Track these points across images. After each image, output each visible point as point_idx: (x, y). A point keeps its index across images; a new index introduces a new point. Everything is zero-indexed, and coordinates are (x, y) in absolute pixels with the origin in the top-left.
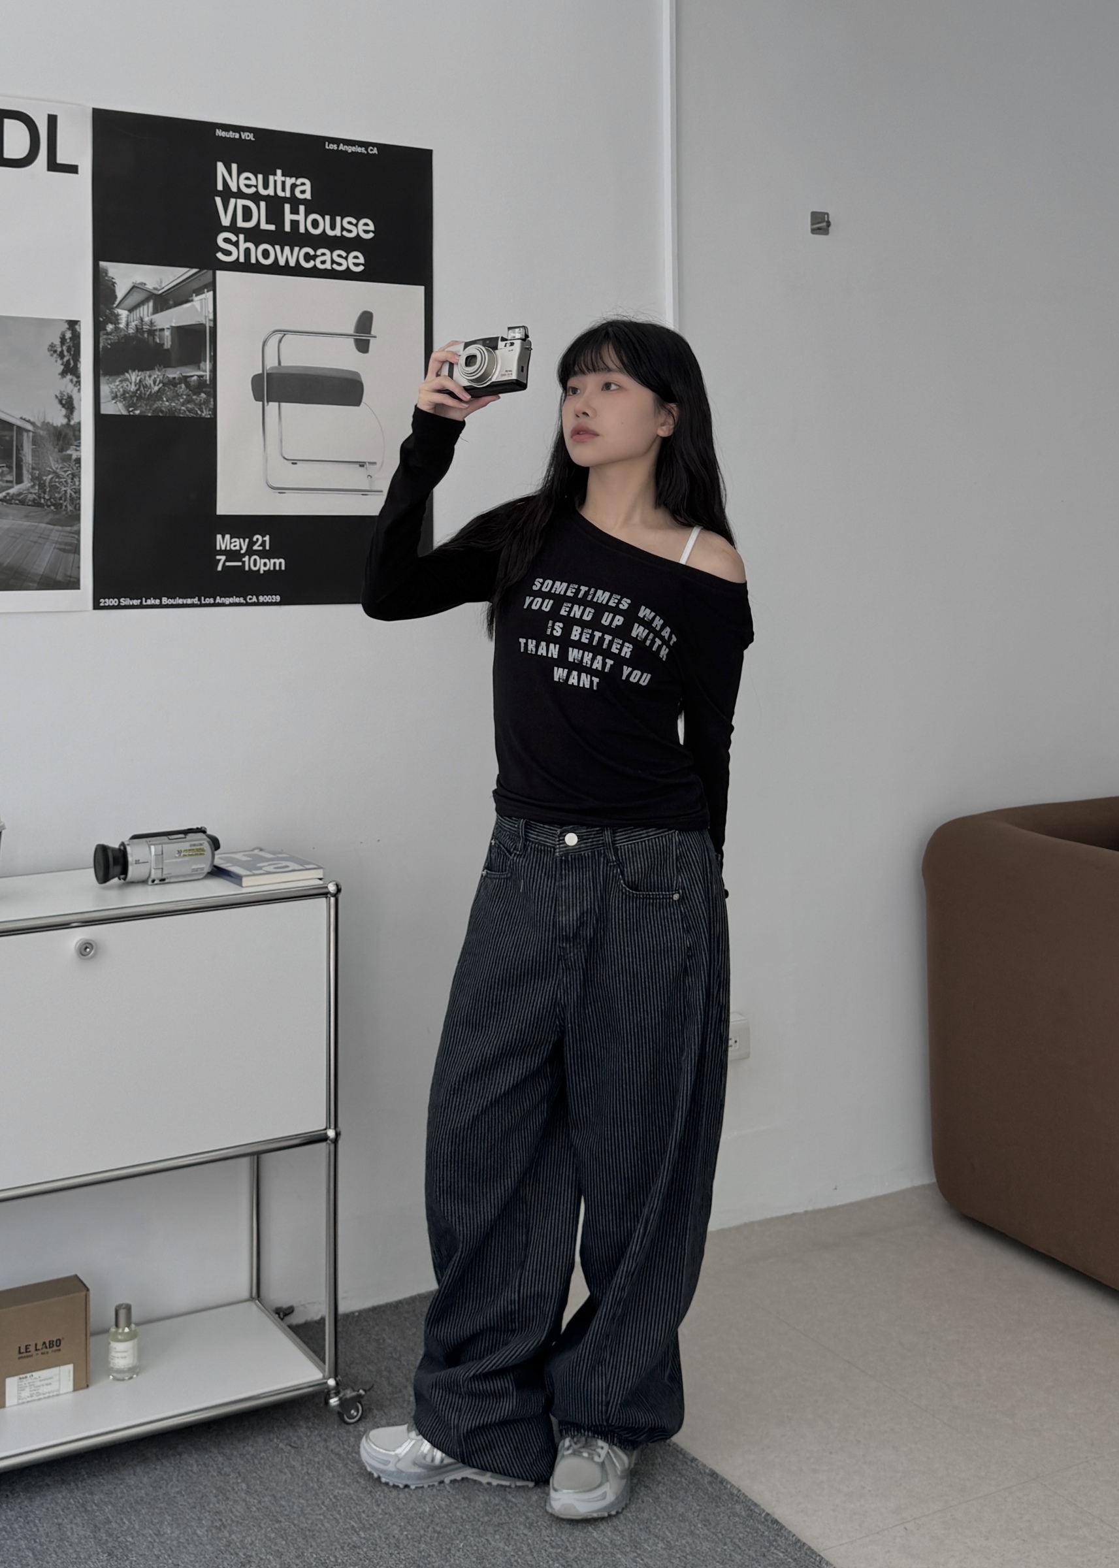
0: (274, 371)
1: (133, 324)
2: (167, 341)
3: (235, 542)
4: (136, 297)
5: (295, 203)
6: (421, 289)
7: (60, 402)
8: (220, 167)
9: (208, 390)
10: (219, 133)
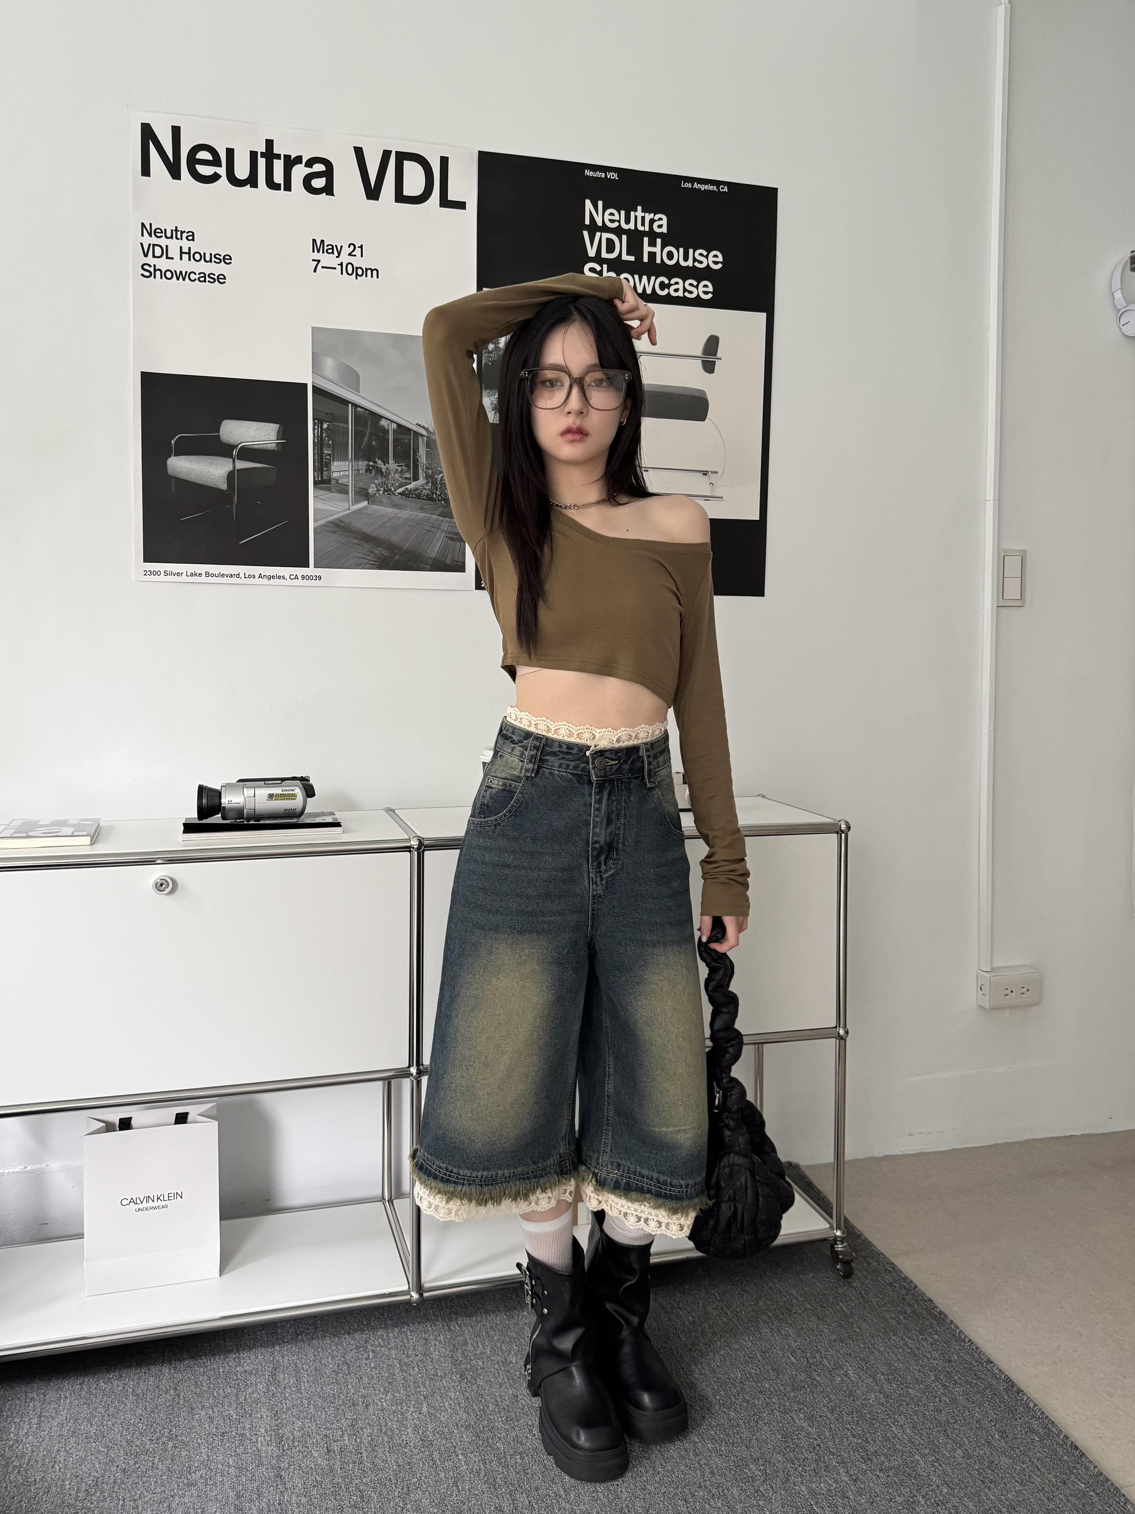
5: (653, 236)
6: (763, 316)
8: (588, 204)
10: (588, 173)
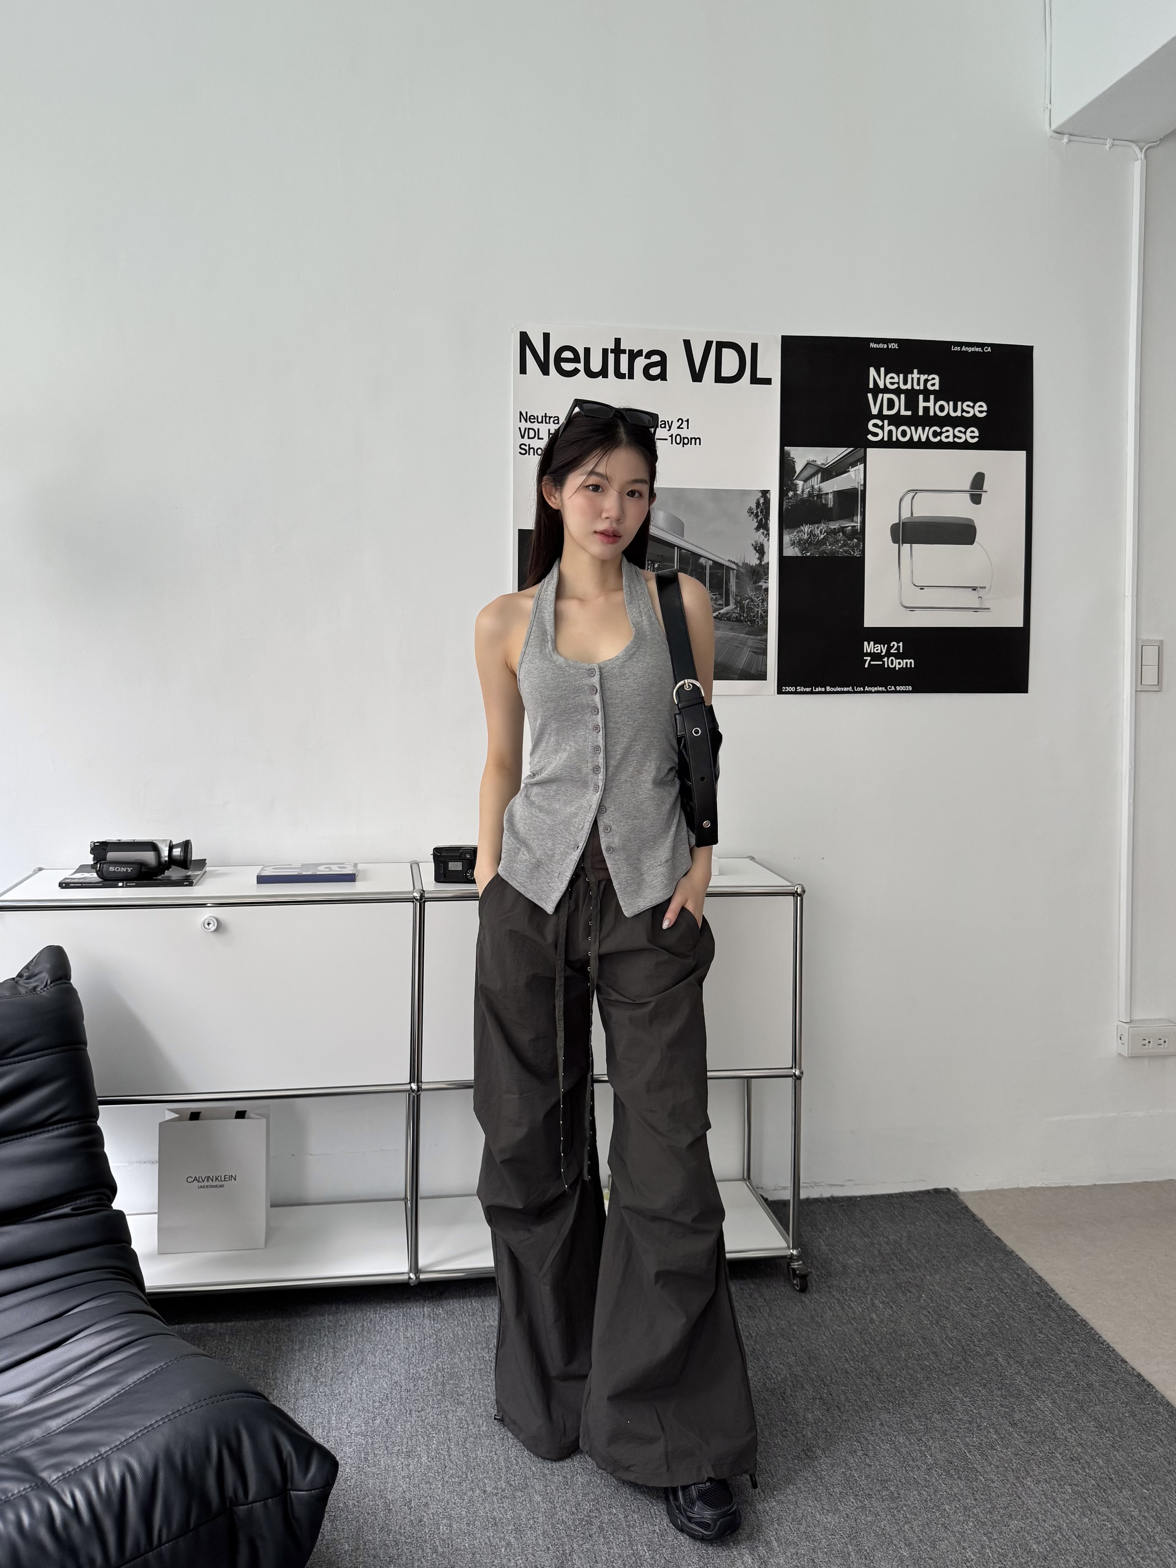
0: (908, 521)
1: (807, 490)
2: (830, 501)
3: (877, 647)
4: (809, 471)
5: (926, 393)
6: (1023, 453)
7: (755, 549)
8: (872, 370)
9: (859, 536)
10: (872, 345)
